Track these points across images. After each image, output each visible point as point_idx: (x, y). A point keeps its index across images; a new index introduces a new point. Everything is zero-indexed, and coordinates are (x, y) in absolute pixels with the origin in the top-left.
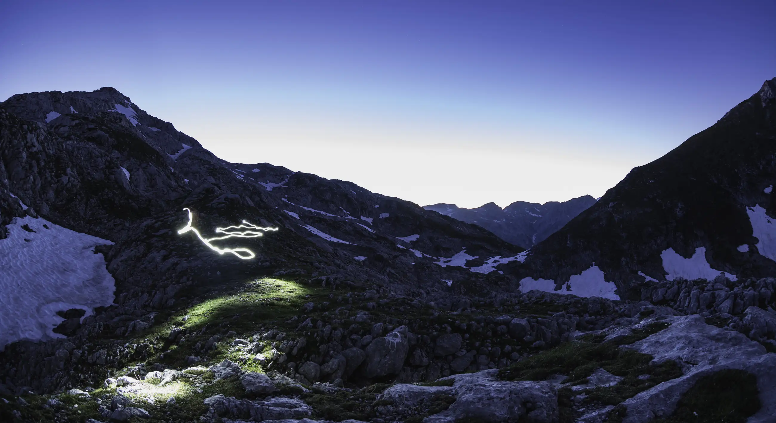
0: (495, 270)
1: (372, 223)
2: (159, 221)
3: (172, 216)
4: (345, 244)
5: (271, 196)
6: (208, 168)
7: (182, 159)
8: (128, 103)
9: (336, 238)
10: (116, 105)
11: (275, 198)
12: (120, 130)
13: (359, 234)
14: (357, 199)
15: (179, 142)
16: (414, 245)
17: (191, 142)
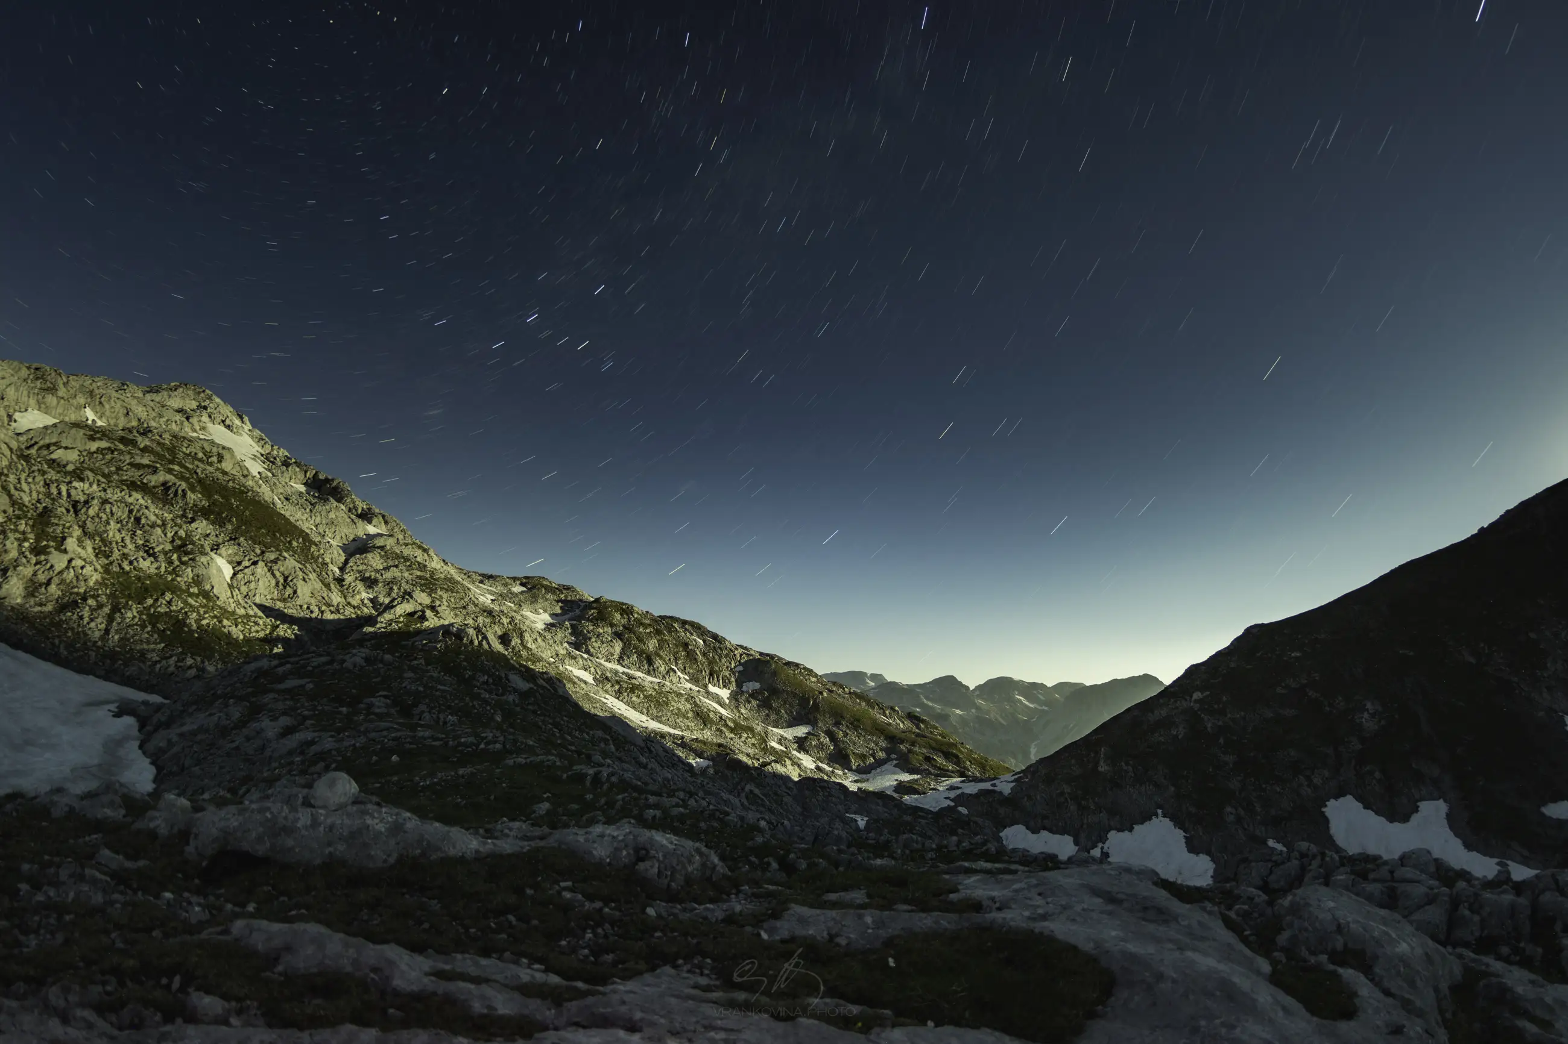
0: (952, 804)
1: (728, 698)
2: (288, 662)
3: (321, 656)
4: (674, 734)
5: (544, 639)
6: (420, 577)
7: (363, 554)
8: (242, 426)
9: (660, 722)
10: (210, 425)
11: (551, 642)
12: (218, 479)
13: (702, 717)
14: (704, 654)
15: (360, 522)
16: (802, 744)
17: (386, 523)
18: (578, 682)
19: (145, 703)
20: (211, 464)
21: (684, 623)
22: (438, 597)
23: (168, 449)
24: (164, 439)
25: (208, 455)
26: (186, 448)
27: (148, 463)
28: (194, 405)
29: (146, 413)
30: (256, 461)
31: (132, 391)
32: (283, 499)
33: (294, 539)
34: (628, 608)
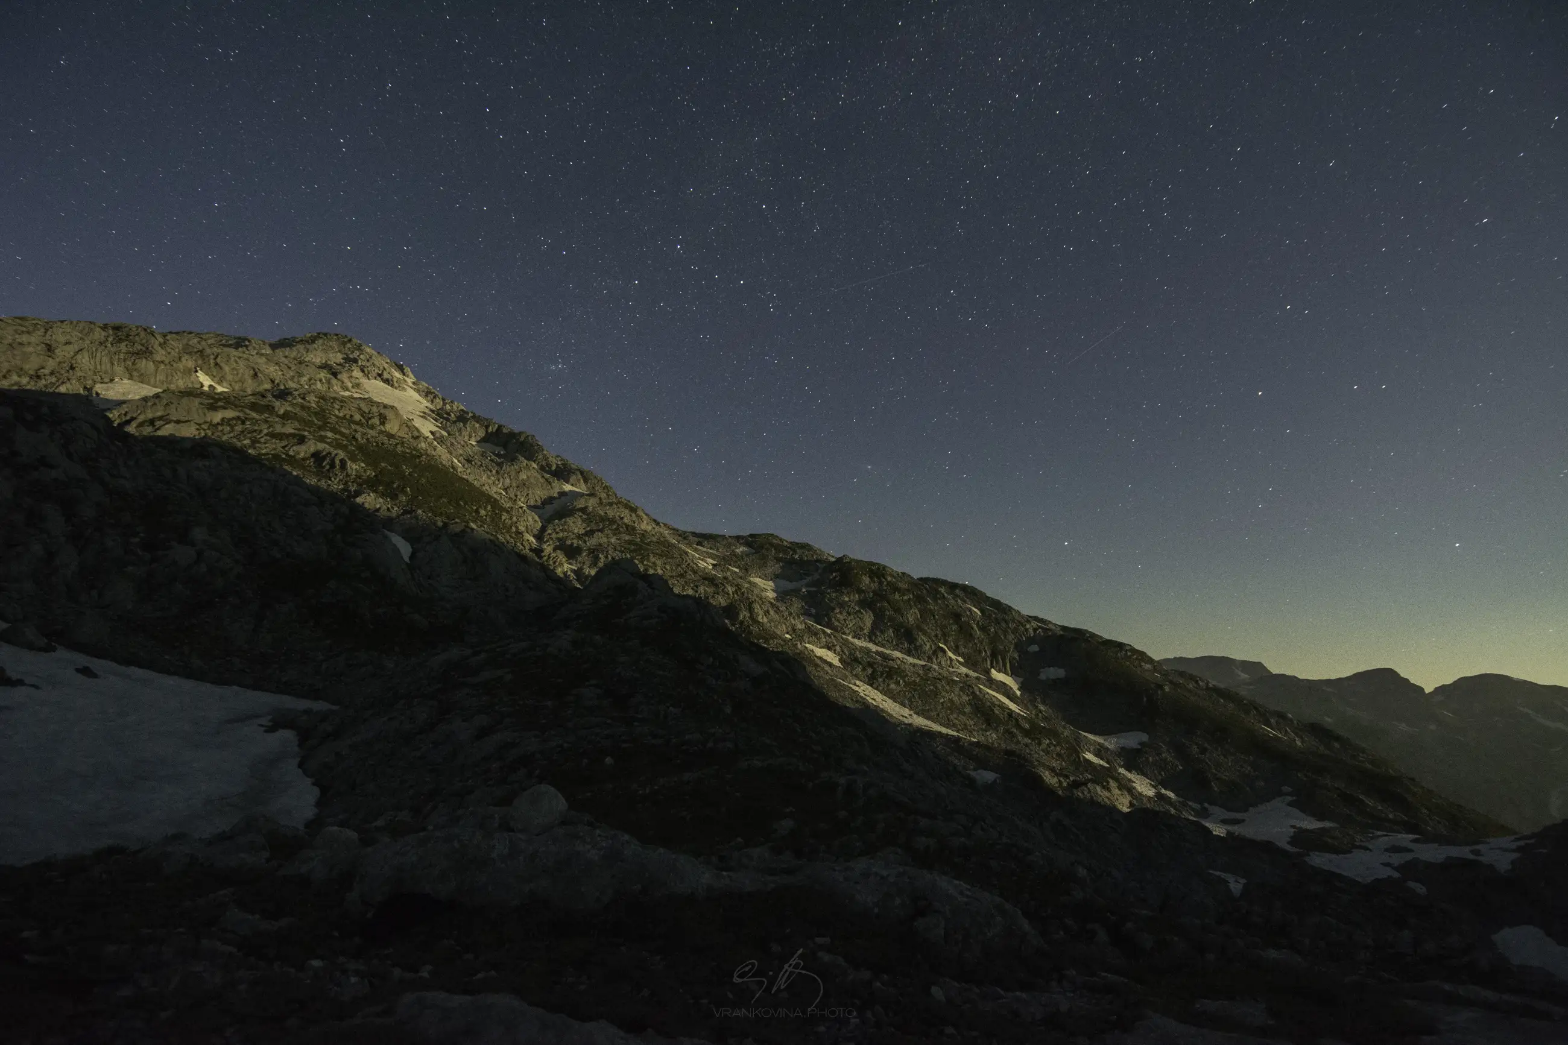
0: (1396, 875)
1: (1019, 689)
4: (947, 735)
5: (777, 611)
6: (630, 542)
7: (562, 519)
8: (404, 379)
9: (928, 718)
10: (364, 381)
11: (786, 613)
12: (382, 444)
13: (985, 713)
14: (983, 629)
15: (556, 481)
16: (1133, 759)
17: (586, 481)
18: (822, 665)
19: (308, 712)
20: (372, 427)
21: (953, 587)
22: (651, 564)
23: (316, 414)
24: (309, 402)
25: (367, 417)
26: (339, 410)
27: (293, 431)
28: (339, 358)
29: (280, 373)
30: (426, 419)
31: (257, 346)
32: (463, 461)
33: (480, 507)
34: (879, 569)
